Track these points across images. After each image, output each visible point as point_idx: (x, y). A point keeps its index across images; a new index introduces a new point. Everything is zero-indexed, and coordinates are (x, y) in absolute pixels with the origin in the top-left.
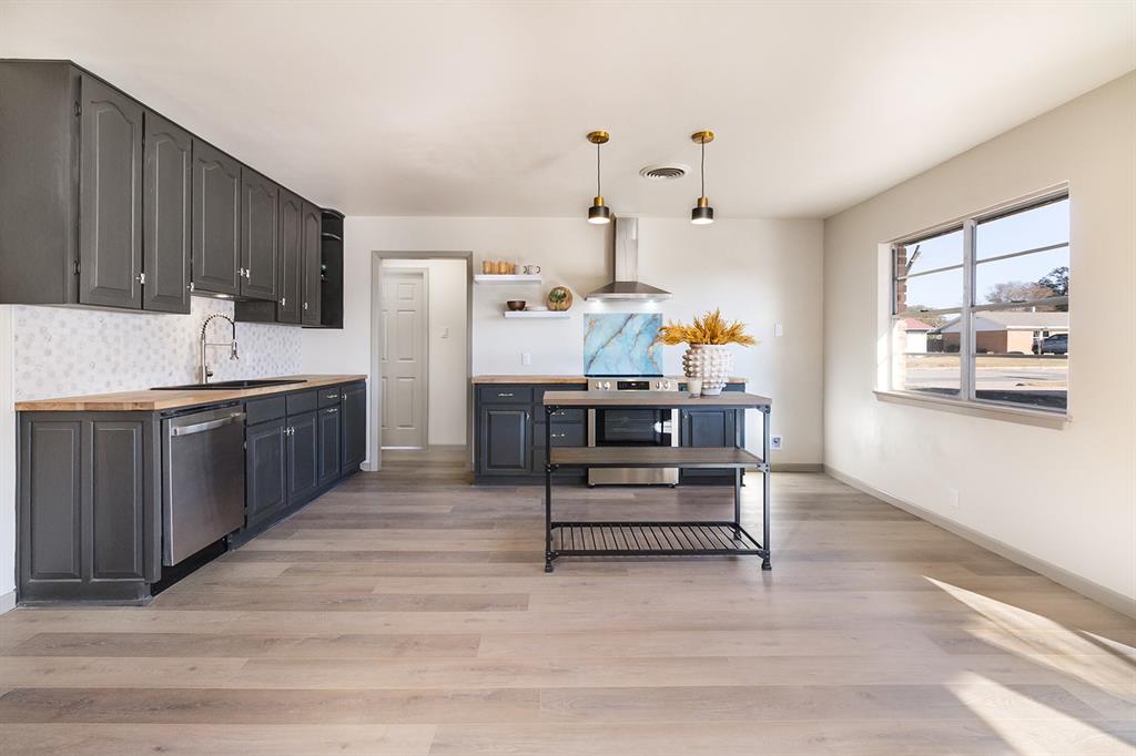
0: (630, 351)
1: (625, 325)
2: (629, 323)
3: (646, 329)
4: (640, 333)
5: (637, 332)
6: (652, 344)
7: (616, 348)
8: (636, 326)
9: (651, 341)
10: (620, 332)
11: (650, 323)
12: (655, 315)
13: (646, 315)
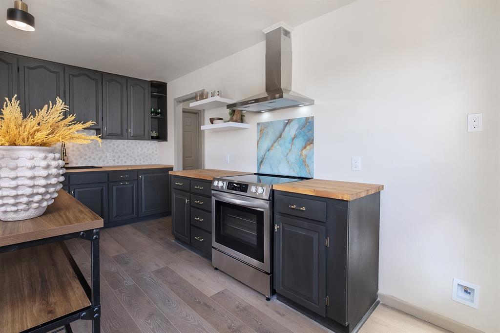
0: (287, 154)
1: (284, 130)
2: (287, 128)
3: (300, 134)
4: (295, 137)
5: (293, 136)
6: (305, 147)
7: (278, 151)
8: (292, 130)
9: (304, 144)
10: (280, 136)
11: (304, 127)
12: (307, 119)
13: (299, 119)
